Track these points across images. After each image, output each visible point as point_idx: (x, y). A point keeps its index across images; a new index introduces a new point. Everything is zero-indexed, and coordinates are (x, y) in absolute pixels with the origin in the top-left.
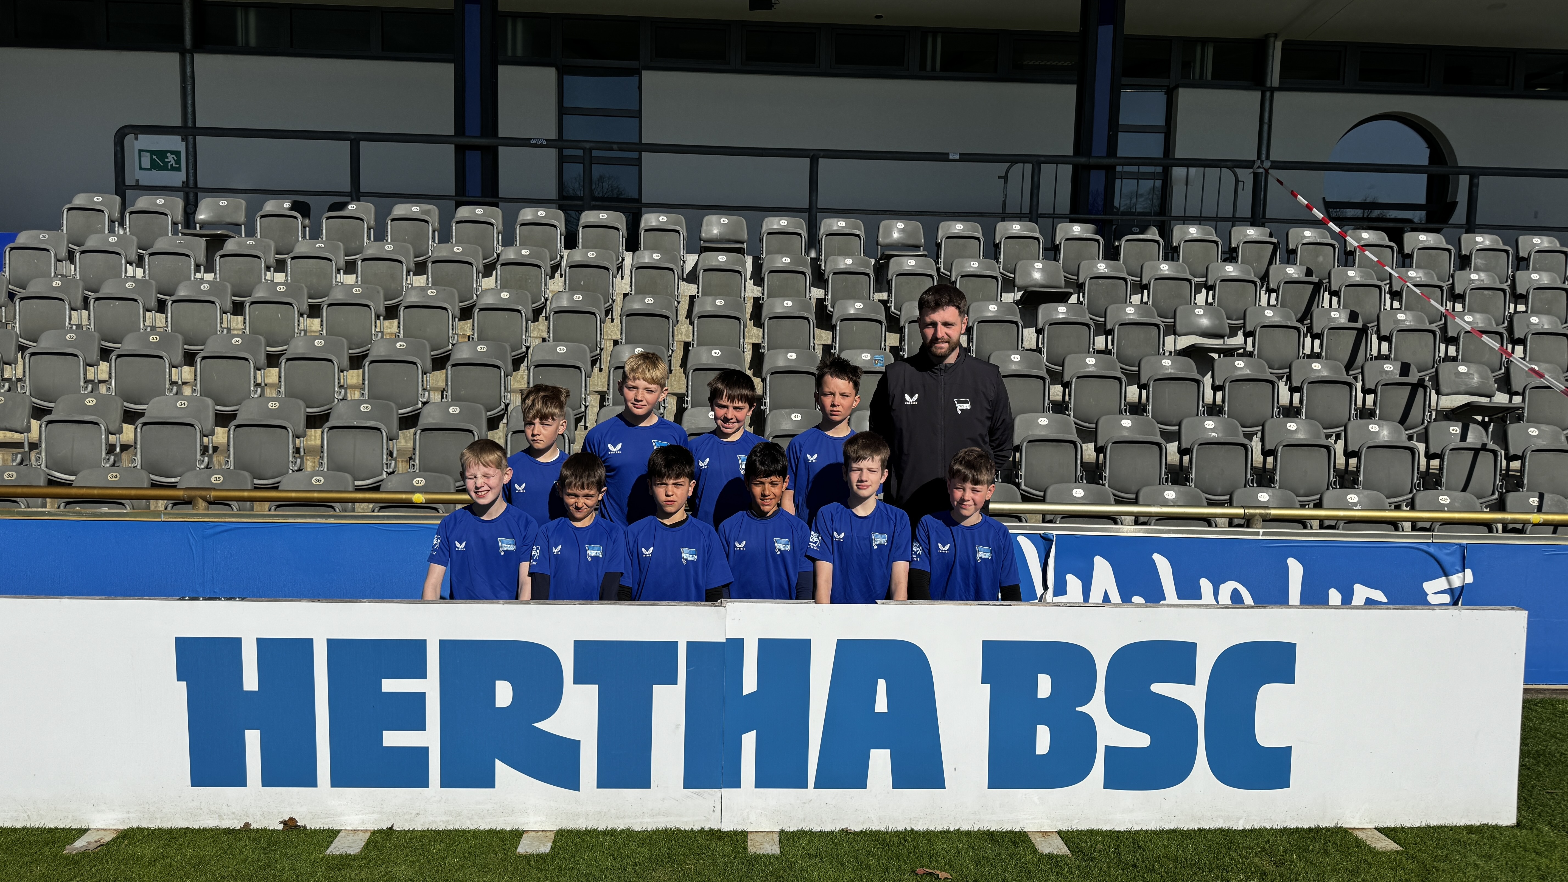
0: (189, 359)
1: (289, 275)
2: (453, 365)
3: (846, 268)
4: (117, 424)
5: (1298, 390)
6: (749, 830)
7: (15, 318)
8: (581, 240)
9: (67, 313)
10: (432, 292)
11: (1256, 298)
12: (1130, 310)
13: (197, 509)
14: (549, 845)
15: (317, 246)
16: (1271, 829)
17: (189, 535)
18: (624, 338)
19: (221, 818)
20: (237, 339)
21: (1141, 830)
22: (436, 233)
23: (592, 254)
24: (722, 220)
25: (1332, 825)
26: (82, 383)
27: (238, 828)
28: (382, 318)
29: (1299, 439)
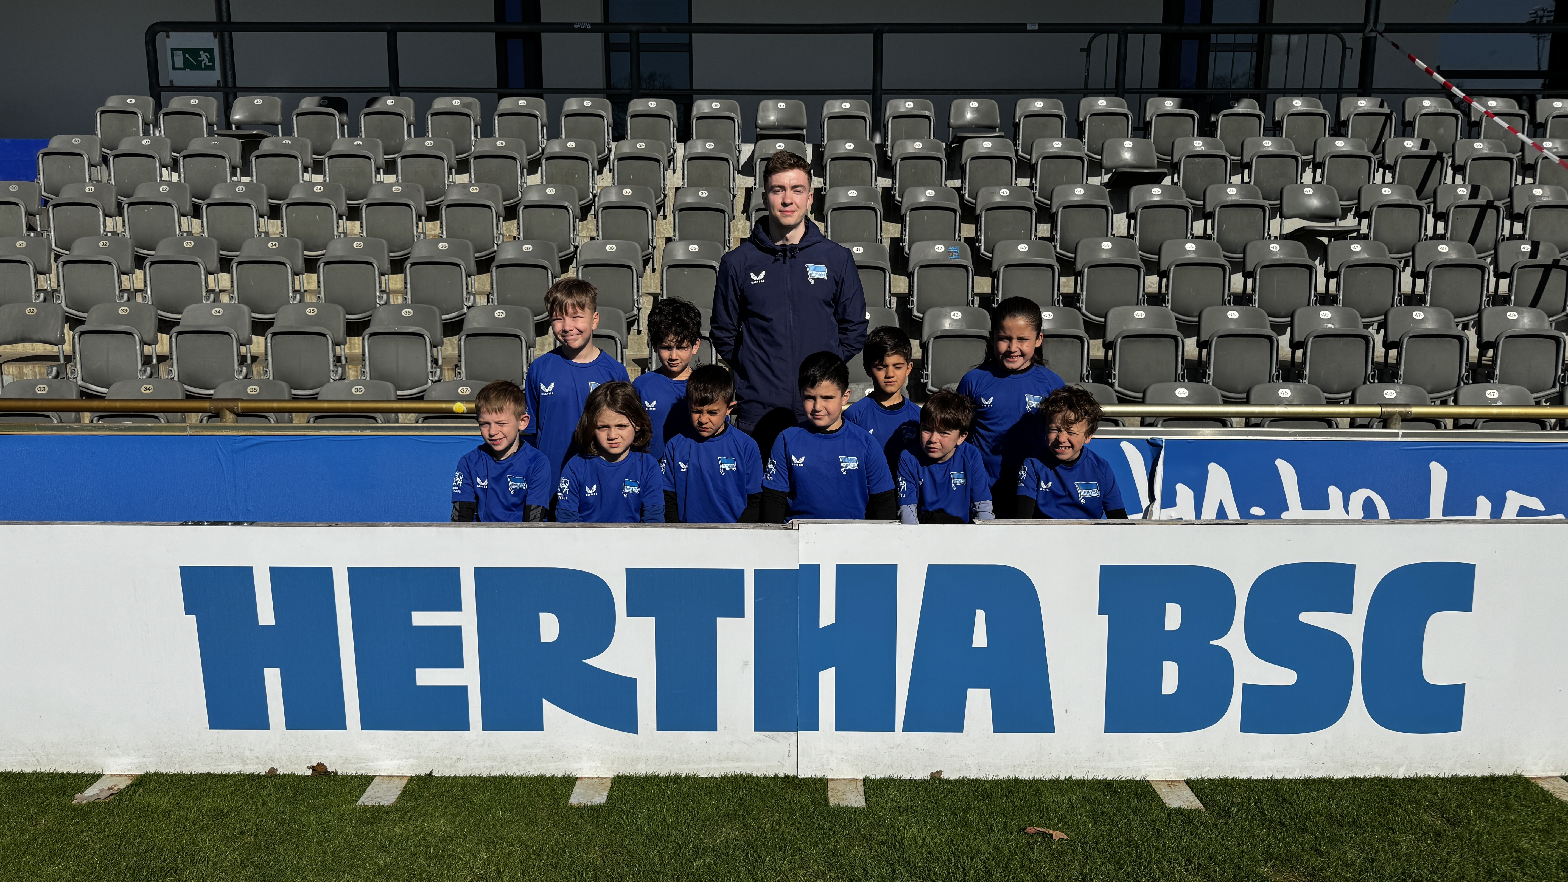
0: (225, 265)
1: (327, 175)
2: (498, 267)
3: (915, 153)
4: (152, 334)
5: (1423, 275)
6: (829, 777)
7: (49, 226)
8: (629, 131)
9: (102, 219)
10: (474, 189)
11: (1370, 177)
12: (1232, 191)
13: (225, 422)
14: (606, 793)
15: (355, 143)
16: (1437, 778)
17: (218, 449)
18: (677, 235)
19: (244, 762)
20: (274, 243)
21: (1283, 779)
22: (479, 127)
23: (641, 145)
24: (779, 104)
25: (1510, 773)
26: (117, 292)
27: (263, 773)
28: (423, 218)
29: (1429, 329)
